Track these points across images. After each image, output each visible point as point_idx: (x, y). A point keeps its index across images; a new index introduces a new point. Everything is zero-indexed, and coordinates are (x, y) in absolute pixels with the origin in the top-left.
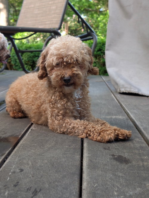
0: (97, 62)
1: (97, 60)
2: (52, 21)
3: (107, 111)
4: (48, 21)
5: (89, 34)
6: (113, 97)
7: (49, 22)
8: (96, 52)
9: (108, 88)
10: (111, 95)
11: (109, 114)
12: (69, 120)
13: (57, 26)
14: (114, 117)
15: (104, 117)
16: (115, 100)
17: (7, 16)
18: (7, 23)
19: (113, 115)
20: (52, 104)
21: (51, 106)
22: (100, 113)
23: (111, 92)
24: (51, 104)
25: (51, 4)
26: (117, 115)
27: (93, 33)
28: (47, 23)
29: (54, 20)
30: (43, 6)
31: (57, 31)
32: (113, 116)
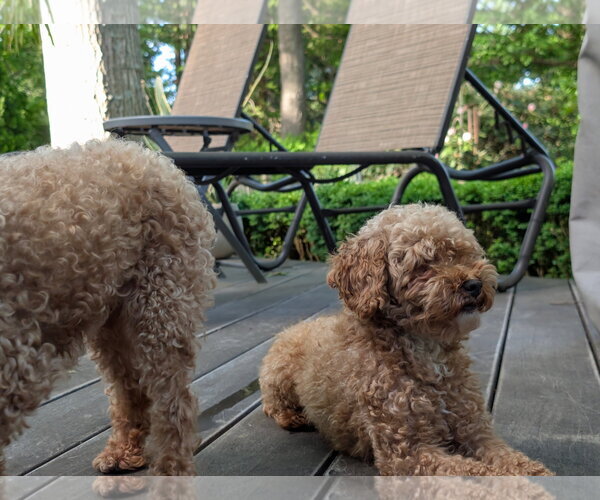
0: (560, 235)
1: (559, 231)
2: (418, 126)
3: (559, 416)
4: (407, 128)
5: (528, 160)
6: (590, 363)
7: (408, 131)
8: (555, 206)
9: (581, 329)
10: (587, 355)
11: (565, 425)
12: (430, 457)
13: (432, 143)
14: (577, 438)
15: (547, 435)
16: (593, 374)
17: (302, 94)
18: (301, 114)
19: (575, 429)
20: (375, 408)
21: (372, 414)
22: (539, 422)
23: (590, 344)
24: (370, 408)
25: (415, 79)
26: (588, 432)
27: (543, 157)
28: (403, 132)
29: (420, 123)
30: (393, 86)
31: (432, 156)
32: (576, 433)
